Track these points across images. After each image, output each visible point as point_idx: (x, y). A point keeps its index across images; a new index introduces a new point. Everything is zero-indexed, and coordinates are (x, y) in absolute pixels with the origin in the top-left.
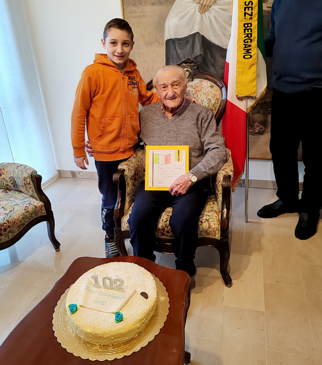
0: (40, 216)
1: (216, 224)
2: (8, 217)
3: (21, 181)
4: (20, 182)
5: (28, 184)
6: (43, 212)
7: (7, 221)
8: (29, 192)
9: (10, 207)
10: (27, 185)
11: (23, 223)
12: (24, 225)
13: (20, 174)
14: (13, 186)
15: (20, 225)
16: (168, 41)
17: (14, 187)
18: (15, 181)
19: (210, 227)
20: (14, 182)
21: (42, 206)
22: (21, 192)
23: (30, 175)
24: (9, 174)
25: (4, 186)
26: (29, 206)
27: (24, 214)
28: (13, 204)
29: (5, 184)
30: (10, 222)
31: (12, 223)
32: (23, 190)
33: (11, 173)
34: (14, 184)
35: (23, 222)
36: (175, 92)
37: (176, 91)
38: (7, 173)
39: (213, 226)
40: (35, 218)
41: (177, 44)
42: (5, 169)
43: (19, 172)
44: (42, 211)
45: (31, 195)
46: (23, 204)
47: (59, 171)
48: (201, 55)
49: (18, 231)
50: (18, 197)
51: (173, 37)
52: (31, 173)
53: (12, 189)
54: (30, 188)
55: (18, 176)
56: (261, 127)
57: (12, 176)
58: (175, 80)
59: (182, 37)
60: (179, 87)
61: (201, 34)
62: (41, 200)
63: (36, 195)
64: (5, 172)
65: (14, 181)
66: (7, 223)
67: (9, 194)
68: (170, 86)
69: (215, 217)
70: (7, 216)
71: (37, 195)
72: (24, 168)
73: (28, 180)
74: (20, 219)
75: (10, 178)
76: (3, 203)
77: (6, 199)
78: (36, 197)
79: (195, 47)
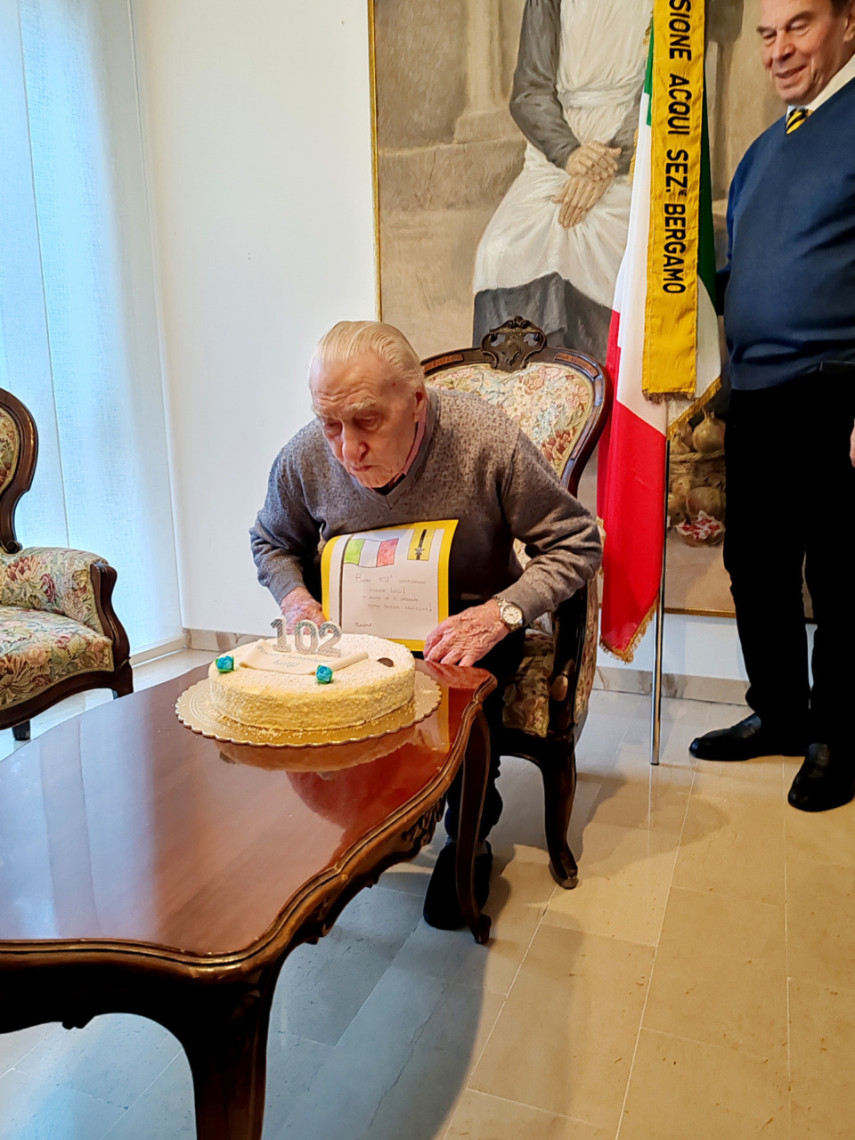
0: (97, 669)
2: (12, 648)
4: (62, 588)
5: (81, 589)
6: (106, 661)
7: (6, 655)
9: (24, 633)
10: (79, 593)
11: (46, 675)
12: (50, 681)
14: (46, 599)
15: (39, 676)
16: (481, 295)
18: (53, 586)
21: (106, 645)
22: (63, 614)
23: (90, 566)
25: (25, 602)
27: (52, 651)
29: (28, 595)
30: (15, 660)
31: (18, 664)
35: (48, 673)
40: (81, 672)
41: (502, 304)
44: (103, 659)
46: (58, 632)
47: (188, 631)
48: (561, 330)
49: (32, 690)
50: (52, 621)
51: (493, 285)
52: (92, 562)
55: (62, 570)
56: (714, 523)
57: (48, 572)
59: (515, 286)
61: (564, 277)
63: (96, 621)
65: (51, 584)
66: (6, 661)
67: (32, 615)
70: (11, 645)
71: (98, 621)
72: (79, 555)
74: (41, 660)
75: (41, 579)
78: (96, 627)
79: (548, 310)
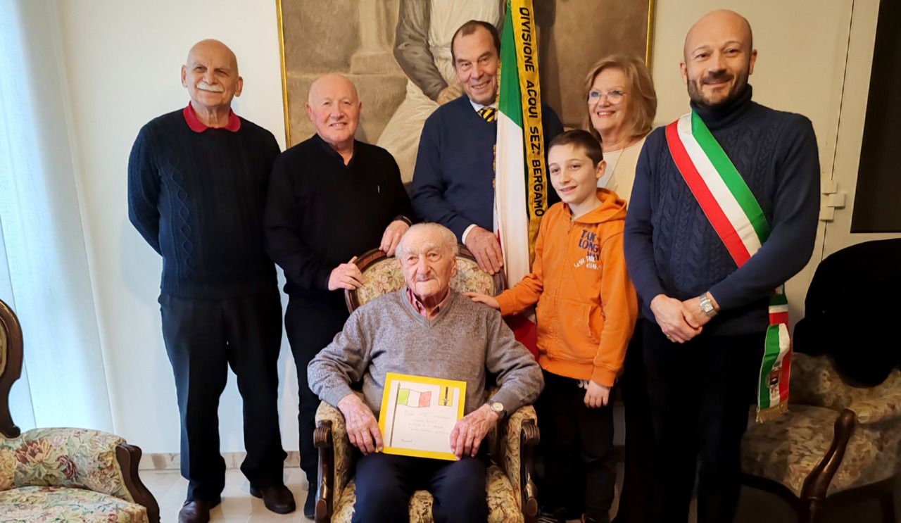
1: (515, 511)
3: (90, 463)
5: (107, 468)
8: (109, 485)
10: (106, 471)
13: (88, 448)
14: (64, 476)
17: (68, 478)
19: (505, 517)
20: (69, 467)
21: (142, 512)
22: (85, 488)
23: (114, 448)
24: (55, 450)
25: (40, 480)
26: (117, 512)
28: (78, 510)
29: (43, 475)
33: (62, 449)
34: (68, 472)
36: (431, 268)
37: (432, 265)
38: (52, 450)
42: (45, 441)
43: (85, 444)
45: (114, 492)
50: (86, 498)
52: (115, 443)
53: (59, 483)
54: (111, 477)
55: (83, 451)
57: (66, 453)
58: (432, 245)
60: (439, 259)
63: (125, 491)
64: (46, 447)
65: (71, 464)
67: (60, 494)
68: (421, 257)
71: (128, 491)
72: (97, 435)
73: (109, 458)
75: (58, 459)
76: (56, 511)
77: (59, 503)
78: (127, 497)
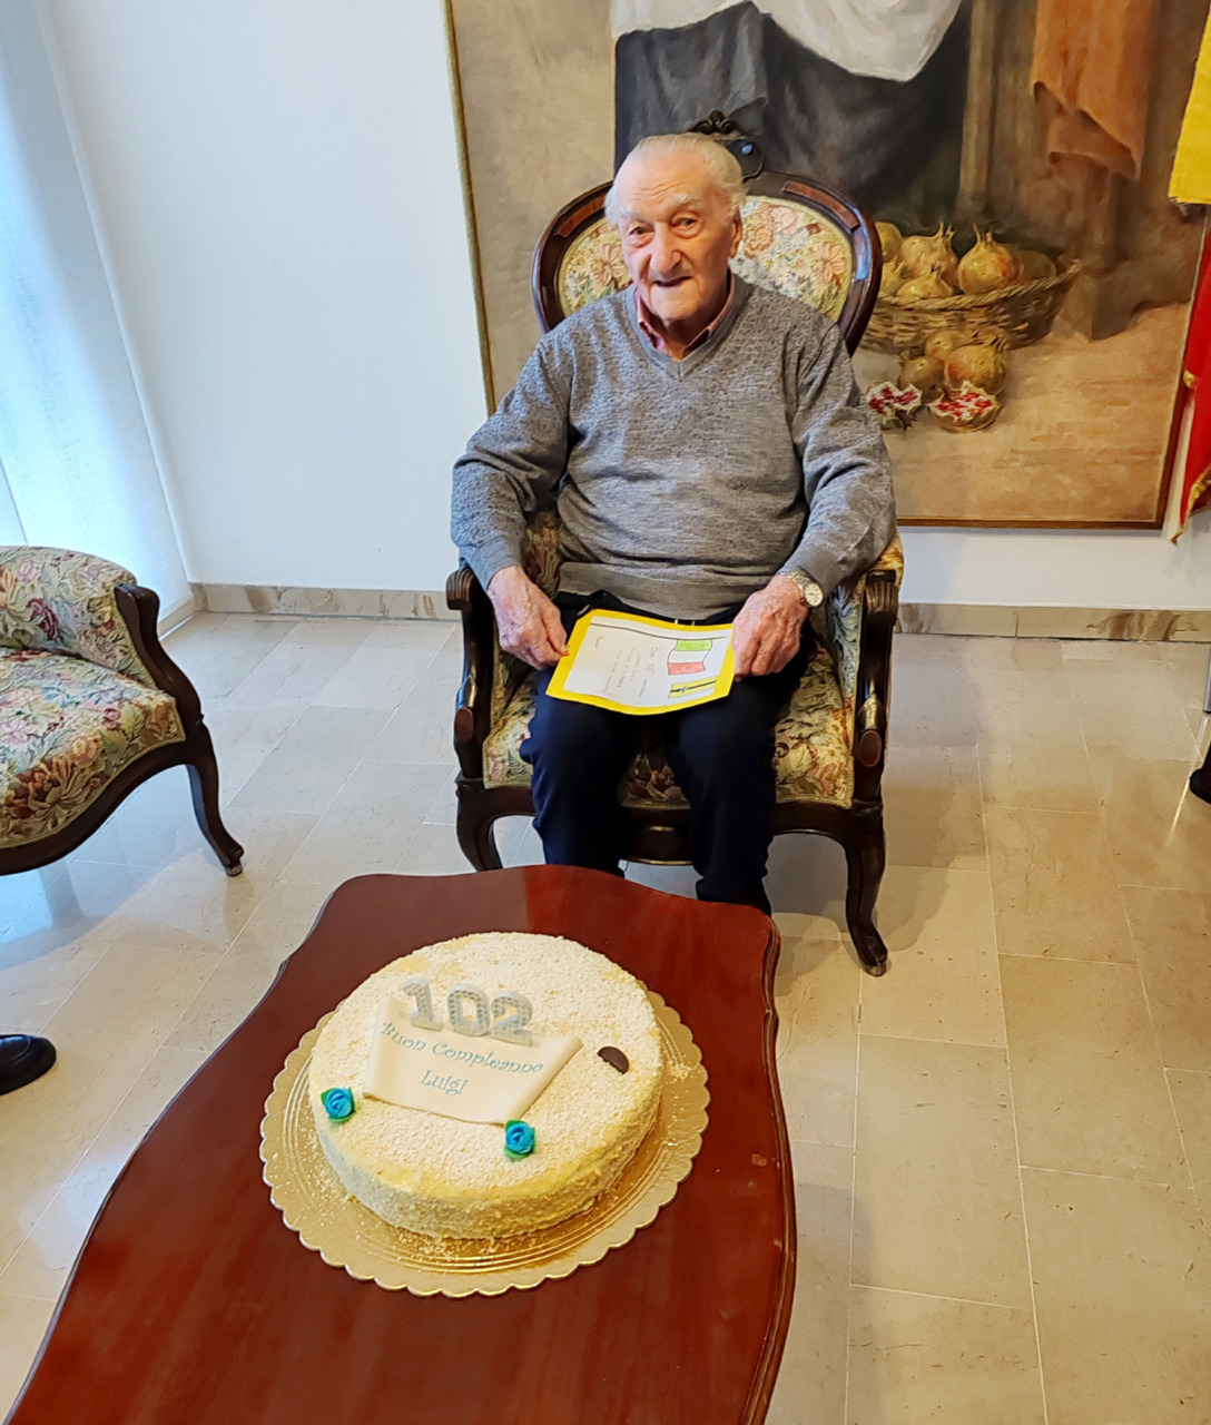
0: (163, 744)
1: (837, 752)
2: (46, 747)
3: (77, 616)
4: (70, 619)
5: (105, 625)
6: (174, 729)
7: (43, 760)
8: (111, 655)
9: (49, 713)
10: (104, 630)
11: (102, 772)
12: (108, 777)
13: (71, 587)
14: (42, 635)
15: (93, 777)
16: (625, 43)
17: (50, 638)
18: (53, 616)
19: (815, 765)
20: (47, 618)
21: (167, 706)
22: (78, 657)
23: (112, 589)
24: (23, 588)
25: (8, 638)
26: (121, 706)
27: (103, 737)
28: (56, 699)
29: (11, 630)
30: (58, 764)
31: (63, 770)
32: (89, 648)
33: (33, 586)
34: (47, 627)
35: (102, 769)
36: (682, 254)
37: (684, 246)
38: (18, 588)
39: (828, 761)
40: (145, 752)
41: (661, 57)
42: (7, 571)
43: (66, 581)
44: (169, 728)
45: (122, 667)
46: (97, 702)
47: (198, 588)
48: (759, 102)
49: (87, 798)
50: (73, 676)
51: (646, 24)
52: (114, 581)
53: (40, 646)
54: (114, 642)
55: (64, 594)
57: (39, 596)
58: (682, 198)
59: (682, 25)
60: (700, 231)
61: (763, 10)
62: (160, 686)
63: (139, 667)
64: (9, 581)
65: (49, 615)
66: (46, 770)
67: (34, 666)
68: (660, 228)
69: (831, 730)
70: (43, 743)
71: (143, 669)
72: (85, 565)
73: (105, 609)
74: (91, 754)
75: (29, 605)
76: (19, 698)
77: (27, 684)
78: (142, 677)
79: (736, 69)
